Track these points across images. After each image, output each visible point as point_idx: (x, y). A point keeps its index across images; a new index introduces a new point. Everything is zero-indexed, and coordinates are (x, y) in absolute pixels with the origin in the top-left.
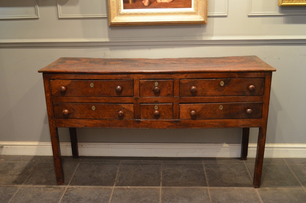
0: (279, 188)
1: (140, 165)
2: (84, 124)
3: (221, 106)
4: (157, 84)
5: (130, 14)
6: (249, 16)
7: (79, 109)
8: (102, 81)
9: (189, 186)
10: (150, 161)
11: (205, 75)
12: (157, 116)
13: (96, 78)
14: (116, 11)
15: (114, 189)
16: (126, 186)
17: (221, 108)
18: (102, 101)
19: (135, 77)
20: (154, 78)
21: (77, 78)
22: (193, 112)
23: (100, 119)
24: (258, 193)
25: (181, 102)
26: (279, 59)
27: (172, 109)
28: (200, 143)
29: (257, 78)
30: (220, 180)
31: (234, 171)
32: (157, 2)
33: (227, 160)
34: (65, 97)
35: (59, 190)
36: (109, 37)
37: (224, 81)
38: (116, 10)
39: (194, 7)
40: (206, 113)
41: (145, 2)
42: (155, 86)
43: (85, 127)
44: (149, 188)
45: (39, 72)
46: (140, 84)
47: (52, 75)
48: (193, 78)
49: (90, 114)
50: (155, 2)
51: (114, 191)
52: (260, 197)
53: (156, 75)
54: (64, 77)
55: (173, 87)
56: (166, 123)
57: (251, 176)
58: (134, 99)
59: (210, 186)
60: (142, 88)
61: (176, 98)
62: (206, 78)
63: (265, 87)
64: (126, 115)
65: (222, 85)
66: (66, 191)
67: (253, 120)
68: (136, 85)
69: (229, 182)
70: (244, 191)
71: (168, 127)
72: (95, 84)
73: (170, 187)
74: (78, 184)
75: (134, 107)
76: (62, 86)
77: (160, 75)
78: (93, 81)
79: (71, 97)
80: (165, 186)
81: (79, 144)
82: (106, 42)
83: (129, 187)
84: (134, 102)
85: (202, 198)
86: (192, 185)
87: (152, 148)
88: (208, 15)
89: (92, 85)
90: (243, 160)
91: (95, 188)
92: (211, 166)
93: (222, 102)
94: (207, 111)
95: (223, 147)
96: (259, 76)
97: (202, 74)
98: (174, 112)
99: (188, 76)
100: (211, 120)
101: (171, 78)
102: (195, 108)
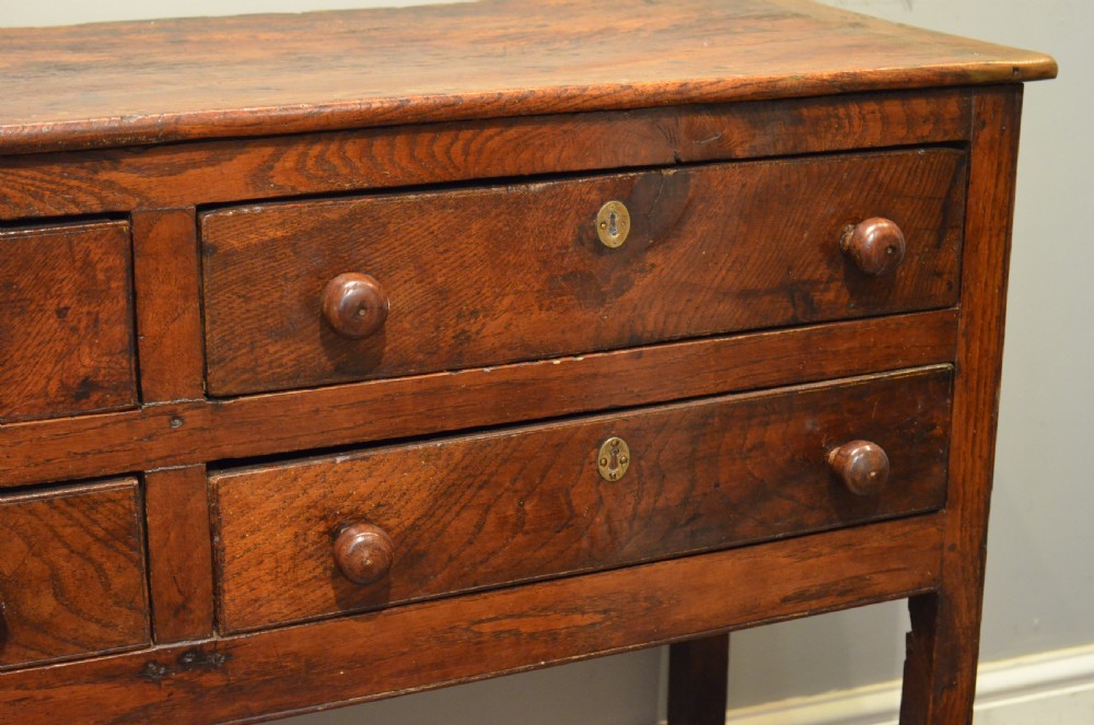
3: (615, 447)
11: (452, 151)
17: (613, 460)
22: (360, 537)
25: (229, 450)
27: (135, 535)
29: (910, 153)
37: (631, 199)
40: (479, 527)
55: (134, 296)
56: (83, 690)
61: (172, 413)
62: (458, 176)
63: (970, 226)
65: (613, 239)
67: (876, 538)
93: (616, 402)
94: (487, 509)
96: (925, 131)
97: (425, 137)
98: (160, 567)
99: (278, 166)
100: (526, 592)
101: (101, 200)
102: (370, 497)
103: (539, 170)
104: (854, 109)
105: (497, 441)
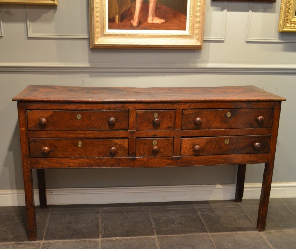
0: (285, 230)
1: (125, 213)
2: (67, 163)
3: (227, 140)
4: (157, 115)
5: (117, 36)
6: (248, 42)
7: (62, 145)
8: (91, 112)
9: (187, 233)
10: (135, 207)
11: (211, 105)
12: (155, 153)
13: (84, 109)
14: (100, 31)
15: (101, 242)
16: (114, 237)
17: (227, 142)
18: (91, 136)
19: (131, 107)
20: (153, 108)
21: (61, 108)
22: (197, 146)
23: (87, 157)
24: (264, 237)
25: (183, 136)
26: (277, 89)
27: (173, 144)
28: (191, 185)
29: (266, 109)
30: (219, 224)
31: (231, 214)
32: (147, 23)
33: (221, 203)
34: (44, 131)
35: (32, 246)
36: (90, 62)
37: (231, 112)
38: (100, 29)
39: (190, 29)
40: (210, 148)
41: (134, 22)
42: (154, 118)
43: (68, 167)
44: (142, 238)
45: (13, 100)
46: (137, 116)
47: (30, 105)
48: (197, 108)
49: (75, 151)
50: (146, 23)
51: (101, 243)
52: (267, 241)
53: (156, 105)
54: (45, 107)
55: (175, 118)
56: (166, 160)
57: (251, 219)
58: (129, 132)
59: (211, 232)
60: (138, 119)
61: (178, 131)
62: (211, 108)
63: (274, 118)
64: (119, 152)
65: (229, 116)
66: (43, 247)
67: (260, 155)
68: (132, 116)
69: (230, 226)
70: (249, 235)
71: (168, 165)
72: (82, 115)
73: (166, 235)
74: (55, 238)
75: (128, 142)
76: (41, 117)
77: (160, 105)
78: (81, 112)
79: (53, 131)
80: (160, 235)
81: (47, 190)
82: (86, 68)
83: (118, 238)
84: (129, 137)
85: (205, 246)
86: (191, 232)
87: (136, 192)
88: (204, 39)
89: (79, 117)
90: (239, 202)
91: (77, 241)
92: (205, 210)
93: (228, 135)
94: (211, 146)
95: (216, 189)
96: (268, 106)
97: (208, 103)
98: (175, 148)
99: (192, 105)
100: (215, 156)
101: (173, 108)
102: (199, 142)
103: (220, 108)
104: (259, 103)
105: (213, 138)
